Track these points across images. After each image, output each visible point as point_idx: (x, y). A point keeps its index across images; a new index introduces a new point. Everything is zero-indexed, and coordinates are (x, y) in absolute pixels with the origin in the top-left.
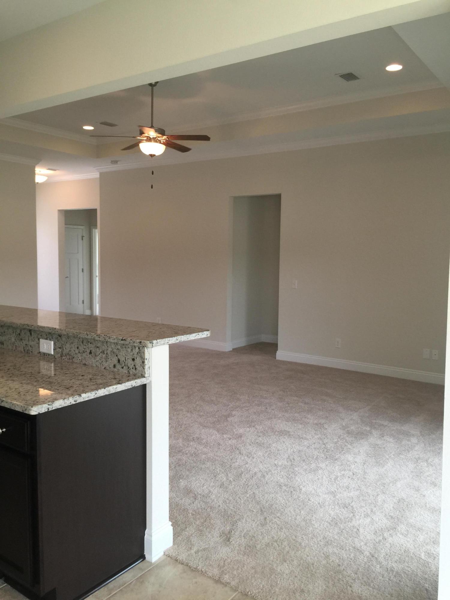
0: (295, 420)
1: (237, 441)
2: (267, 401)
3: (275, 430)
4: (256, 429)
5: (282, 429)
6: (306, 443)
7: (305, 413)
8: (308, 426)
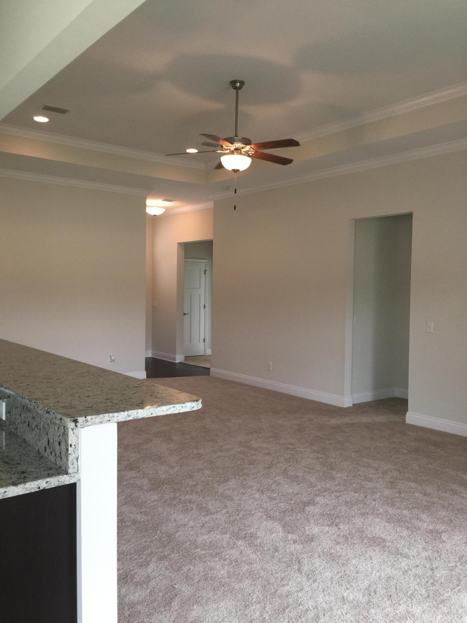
0: (400, 521)
1: (304, 547)
2: (371, 485)
3: (364, 535)
4: (339, 529)
5: (376, 534)
6: (404, 564)
7: (420, 510)
8: (417, 533)
